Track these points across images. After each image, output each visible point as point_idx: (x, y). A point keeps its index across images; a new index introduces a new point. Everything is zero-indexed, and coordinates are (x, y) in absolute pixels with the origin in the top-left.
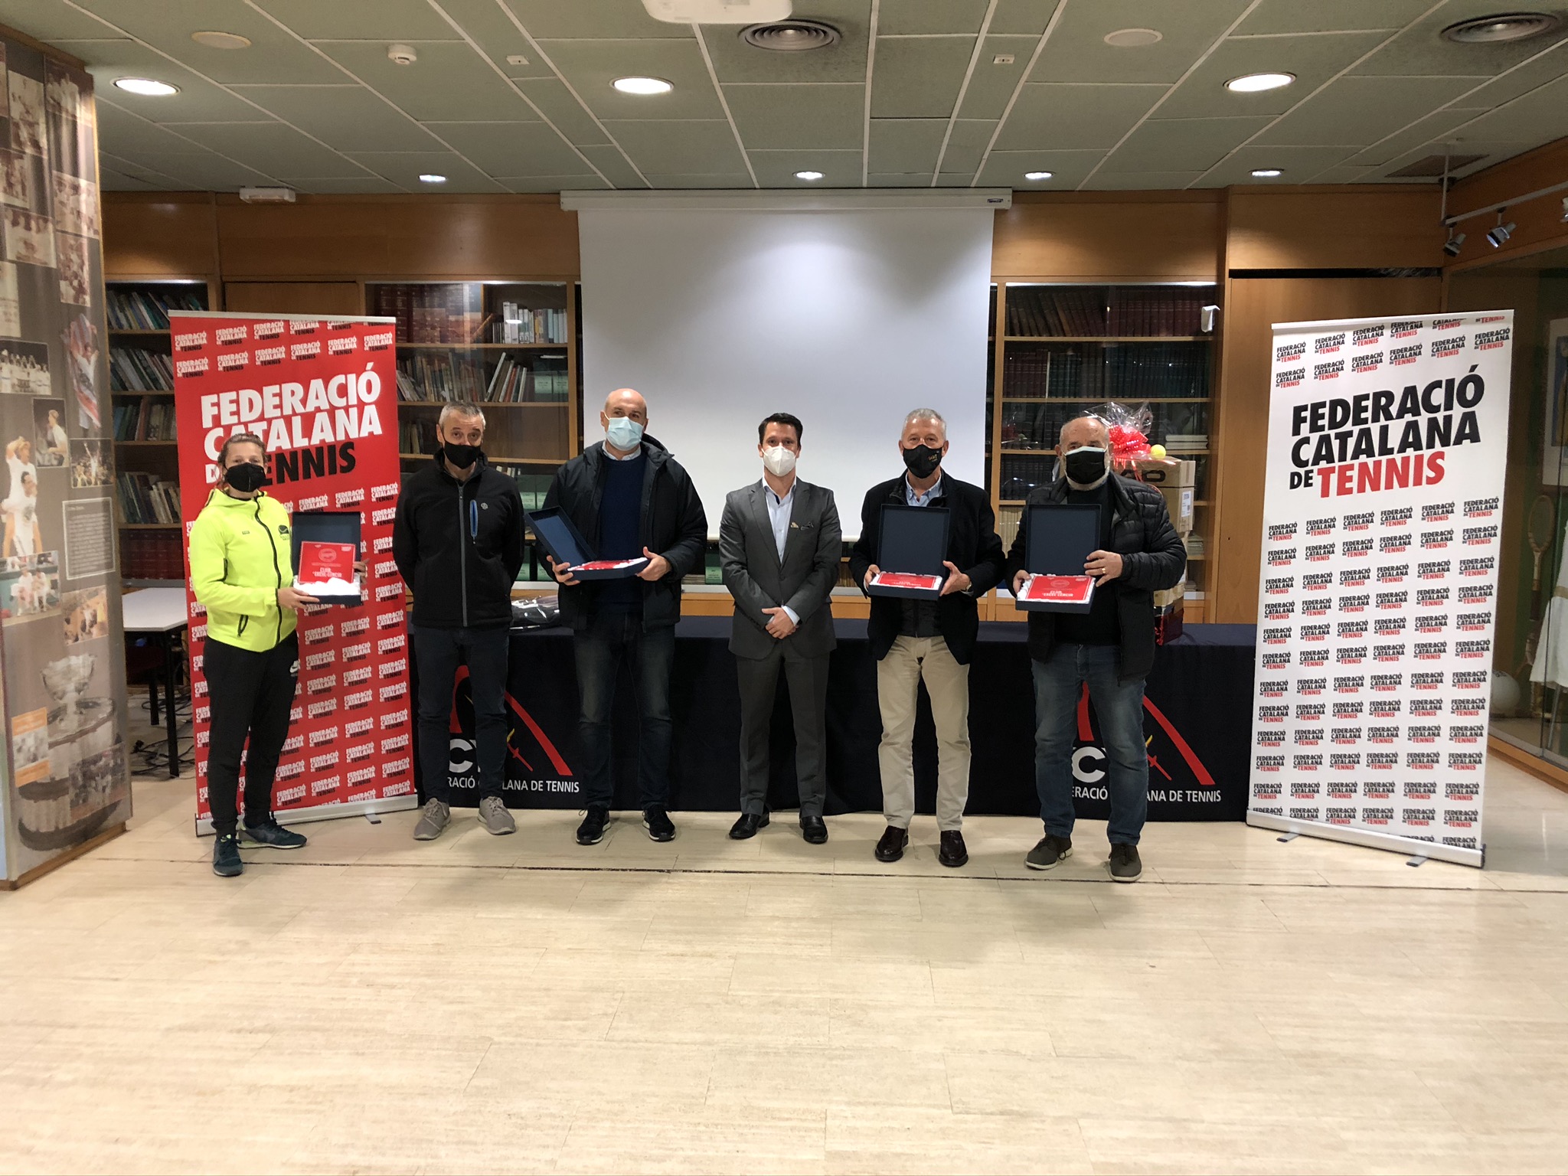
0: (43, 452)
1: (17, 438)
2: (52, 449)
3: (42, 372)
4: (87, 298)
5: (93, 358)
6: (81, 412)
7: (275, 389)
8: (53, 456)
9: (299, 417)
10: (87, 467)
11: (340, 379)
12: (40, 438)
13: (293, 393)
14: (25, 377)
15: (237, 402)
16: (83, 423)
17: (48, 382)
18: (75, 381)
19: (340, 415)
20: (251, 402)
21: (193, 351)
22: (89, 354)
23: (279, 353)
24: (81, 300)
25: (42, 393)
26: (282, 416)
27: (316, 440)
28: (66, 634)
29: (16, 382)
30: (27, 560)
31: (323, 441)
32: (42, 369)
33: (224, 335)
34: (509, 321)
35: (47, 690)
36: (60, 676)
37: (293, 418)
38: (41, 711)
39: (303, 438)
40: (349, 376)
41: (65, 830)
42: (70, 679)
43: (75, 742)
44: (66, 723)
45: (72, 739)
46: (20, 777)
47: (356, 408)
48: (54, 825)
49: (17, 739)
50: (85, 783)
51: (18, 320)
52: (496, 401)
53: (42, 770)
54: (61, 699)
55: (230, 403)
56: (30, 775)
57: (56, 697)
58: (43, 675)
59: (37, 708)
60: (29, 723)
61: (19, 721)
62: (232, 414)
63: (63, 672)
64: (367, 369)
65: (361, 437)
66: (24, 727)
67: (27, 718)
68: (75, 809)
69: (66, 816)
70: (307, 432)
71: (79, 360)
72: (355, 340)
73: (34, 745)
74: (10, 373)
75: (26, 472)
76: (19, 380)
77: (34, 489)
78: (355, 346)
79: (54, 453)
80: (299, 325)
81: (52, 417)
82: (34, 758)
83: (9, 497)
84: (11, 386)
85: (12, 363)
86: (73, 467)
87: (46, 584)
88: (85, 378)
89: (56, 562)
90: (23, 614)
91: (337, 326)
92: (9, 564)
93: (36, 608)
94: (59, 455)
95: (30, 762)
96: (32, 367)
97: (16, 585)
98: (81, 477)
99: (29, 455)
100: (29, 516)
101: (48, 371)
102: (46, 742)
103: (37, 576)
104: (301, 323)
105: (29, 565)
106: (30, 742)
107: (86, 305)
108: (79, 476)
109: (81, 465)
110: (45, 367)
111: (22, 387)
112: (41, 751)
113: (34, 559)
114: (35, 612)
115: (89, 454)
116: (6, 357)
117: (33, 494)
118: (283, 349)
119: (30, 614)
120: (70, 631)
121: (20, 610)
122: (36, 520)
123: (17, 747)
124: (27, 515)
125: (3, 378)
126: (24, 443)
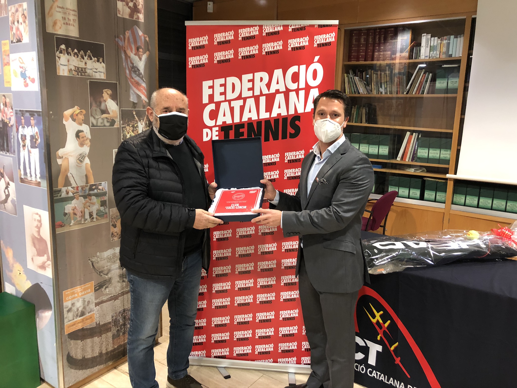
0: (97, 117)
1: (74, 107)
2: (105, 115)
3: (98, 64)
4: (141, 17)
5: (144, 57)
6: (131, 91)
7: (250, 76)
8: (105, 120)
9: (265, 97)
10: (135, 128)
11: (294, 69)
12: (94, 108)
13: (261, 79)
14: (82, 65)
15: (224, 85)
16: (133, 99)
17: (103, 70)
18: (127, 72)
19: (292, 95)
20: (233, 85)
21: (199, 50)
22: (141, 53)
23: (253, 50)
24: (135, 17)
25: (98, 77)
26: (253, 96)
27: (274, 114)
28: (112, 234)
29: (73, 68)
30: (80, 189)
31: (279, 115)
32: (98, 61)
33: (219, 37)
34: (425, 45)
35: (95, 270)
36: (106, 260)
37: (260, 97)
38: (89, 284)
39: (266, 112)
40: (301, 66)
41: (107, 353)
42: (114, 262)
43: (118, 299)
44: (110, 289)
45: (115, 298)
46: (69, 326)
47: (304, 91)
48: (98, 352)
49: (67, 304)
50: (125, 323)
51: (76, 24)
52: (411, 93)
53: (88, 320)
54: (107, 275)
55: (220, 86)
56: (77, 325)
57: (102, 274)
58: (91, 261)
59: (85, 283)
60: (77, 293)
61: (69, 292)
62: (221, 94)
63: (109, 258)
64: (314, 61)
65: (305, 112)
66: (73, 296)
67: (76, 290)
68: (116, 339)
69: (108, 345)
70: (269, 108)
71: (131, 57)
72: (307, 38)
73: (83, 306)
74: (68, 61)
75: (80, 130)
76: (75, 67)
77: (88, 141)
78: (307, 44)
79: (106, 118)
80: (269, 29)
81: (106, 94)
82: (83, 314)
83: (64, 147)
84: (70, 71)
85: (69, 54)
86: (123, 128)
87: (96, 203)
88: (136, 69)
89: (105, 189)
90: (75, 224)
91: (295, 29)
92: (63, 192)
93: (87, 219)
94: (111, 119)
95: (78, 317)
96: (89, 59)
97: (70, 205)
98: (130, 133)
99: (83, 119)
100: (82, 160)
101: (104, 62)
102: (93, 303)
103: (87, 199)
104: (270, 27)
105: (81, 192)
106: (79, 305)
107: (140, 20)
108: (128, 133)
109: (129, 126)
110: (101, 60)
111: (80, 72)
112: (87, 308)
113: (86, 188)
114: (85, 222)
115: (137, 119)
116: (64, 50)
117: (86, 145)
118: (257, 47)
119: (81, 224)
120: (116, 232)
121: (72, 221)
122: (89, 163)
123: (67, 309)
124: (80, 159)
125: (61, 64)
126: (80, 111)
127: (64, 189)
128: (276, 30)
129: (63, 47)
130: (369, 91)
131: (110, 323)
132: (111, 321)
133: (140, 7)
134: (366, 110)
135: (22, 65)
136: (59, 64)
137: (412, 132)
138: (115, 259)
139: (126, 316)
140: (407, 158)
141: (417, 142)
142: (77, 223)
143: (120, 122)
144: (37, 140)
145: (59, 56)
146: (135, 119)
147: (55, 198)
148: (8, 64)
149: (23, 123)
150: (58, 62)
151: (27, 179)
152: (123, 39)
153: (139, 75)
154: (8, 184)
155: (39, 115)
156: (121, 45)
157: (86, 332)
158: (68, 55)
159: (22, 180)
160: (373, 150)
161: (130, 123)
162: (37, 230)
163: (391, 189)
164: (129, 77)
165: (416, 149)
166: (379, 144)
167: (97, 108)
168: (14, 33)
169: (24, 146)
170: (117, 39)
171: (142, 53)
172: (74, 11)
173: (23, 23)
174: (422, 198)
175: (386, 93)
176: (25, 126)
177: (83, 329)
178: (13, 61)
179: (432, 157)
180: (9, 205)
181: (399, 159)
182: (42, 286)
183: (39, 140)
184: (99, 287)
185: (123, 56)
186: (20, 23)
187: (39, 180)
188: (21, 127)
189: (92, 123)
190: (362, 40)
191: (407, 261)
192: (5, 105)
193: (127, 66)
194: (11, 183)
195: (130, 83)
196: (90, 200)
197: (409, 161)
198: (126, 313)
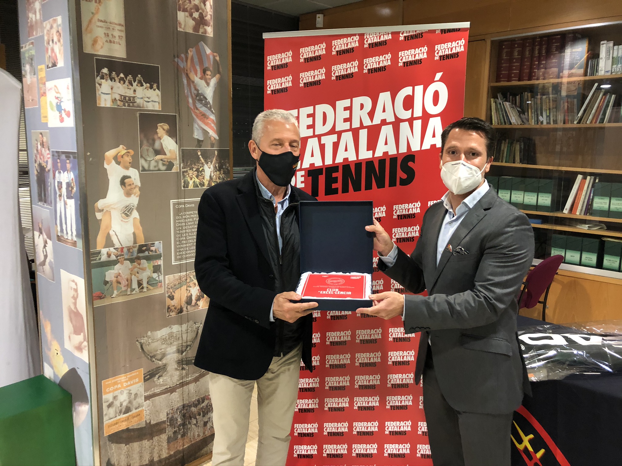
0: (149, 159)
1: (119, 146)
2: (159, 157)
3: (151, 91)
4: (210, 31)
5: (213, 82)
6: (196, 126)
7: (346, 103)
8: (161, 162)
9: (366, 129)
10: (200, 173)
11: (407, 91)
13: (362, 106)
14: (130, 93)
15: (312, 116)
16: (197, 135)
17: (158, 99)
18: (190, 100)
19: (404, 127)
20: (325, 114)
21: (280, 70)
22: (208, 77)
23: (352, 67)
24: (201, 30)
25: (151, 108)
26: (351, 129)
27: (379, 153)
28: (169, 308)
29: (118, 97)
31: (386, 153)
32: (151, 87)
33: (307, 52)
34: (604, 56)
35: (144, 354)
36: (159, 342)
37: (361, 131)
38: (136, 372)
39: (367, 150)
40: (416, 88)
41: (160, 461)
42: (171, 343)
43: (175, 392)
44: (165, 378)
45: (171, 390)
46: (109, 426)
47: (420, 120)
48: (147, 460)
49: (107, 397)
50: (184, 422)
51: (123, 42)
52: (584, 123)
53: (135, 419)
54: (160, 360)
55: (308, 117)
56: (121, 424)
57: (154, 359)
58: (140, 343)
59: (132, 369)
60: (121, 383)
61: (110, 382)
62: (309, 127)
63: (163, 339)
64: (435, 80)
65: (422, 149)
66: (116, 387)
67: (120, 379)
68: (172, 443)
69: (162, 450)
70: (372, 145)
71: (195, 82)
72: (425, 49)
73: (128, 400)
74: (112, 89)
75: (126, 176)
76: (121, 95)
77: (137, 190)
78: (425, 56)
79: (162, 160)
80: (372, 38)
81: (162, 130)
82: (128, 410)
83: (105, 198)
84: (114, 101)
85: (113, 80)
86: (183, 172)
87: (147, 269)
88: (202, 97)
89: (160, 250)
90: (118, 295)
91: (409, 36)
92: (104, 255)
93: (134, 289)
94: (167, 161)
95: (122, 414)
96: (139, 85)
97: (112, 271)
98: (193, 180)
99: (131, 161)
100: (128, 214)
101: (159, 89)
102: (141, 396)
103: (135, 264)
104: (374, 36)
105: (127, 254)
106: (123, 398)
107: (207, 35)
108: (191, 179)
109: (193, 170)
110: (155, 86)
111: (127, 102)
112: (135, 403)
113: (133, 249)
114: (132, 293)
115: (203, 160)
116: (106, 74)
117: (135, 195)
118: (356, 63)
119: (127, 295)
120: (174, 306)
121: (115, 292)
122: (138, 217)
123: (108, 404)
124: (126, 212)
125: (102, 93)
126: (126, 151)
127: (104, 251)
128: (382, 39)
129: (105, 71)
130: (525, 121)
131: (164, 422)
132: (165, 419)
133: (208, 18)
134: (520, 146)
135: (58, 95)
136: (100, 93)
137: (585, 175)
138: (172, 340)
139: (185, 414)
140: (578, 211)
141: (593, 189)
142: (121, 294)
143: (180, 165)
144: (72, 188)
145: (100, 82)
146: (201, 160)
147: (92, 262)
148: (44, 94)
149: (59, 168)
150: (98, 89)
151: (63, 236)
152: (184, 59)
153: (206, 104)
154: (46, 242)
155: (74, 158)
156: (182, 67)
157: (132, 434)
158: (111, 81)
159: (59, 238)
160: (530, 198)
161: (193, 166)
162: (74, 301)
163: (555, 252)
164: (192, 108)
165: (591, 197)
166: (538, 190)
167: (149, 148)
168: (49, 56)
169: (60, 196)
170: (176, 60)
171: (210, 77)
172: (120, 25)
173: (58, 43)
174: (599, 265)
175: (548, 123)
176: (61, 171)
177: (128, 430)
178: (49, 90)
179: (615, 210)
180: (47, 267)
181: (566, 211)
182: (79, 372)
183: (75, 189)
184: (150, 376)
185: (185, 81)
186: (54, 42)
187: (75, 239)
188: (57, 172)
189: (143, 167)
190: (516, 54)
191: (569, 365)
192: (42, 145)
193: (189, 94)
194: (48, 241)
195: (193, 115)
196: (139, 264)
197: (580, 214)
198: (186, 410)
